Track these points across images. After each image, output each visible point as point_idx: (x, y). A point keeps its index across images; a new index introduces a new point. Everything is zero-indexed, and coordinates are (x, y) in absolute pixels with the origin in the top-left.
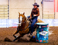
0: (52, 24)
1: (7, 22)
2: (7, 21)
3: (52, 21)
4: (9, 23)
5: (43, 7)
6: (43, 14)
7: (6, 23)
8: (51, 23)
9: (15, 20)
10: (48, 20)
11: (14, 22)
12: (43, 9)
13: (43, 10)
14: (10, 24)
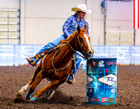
0: (128, 58)
1: (15, 53)
2: (14, 49)
3: (127, 51)
4: (19, 55)
5: (105, 16)
6: (105, 33)
7: (13, 55)
8: (125, 56)
9: (34, 47)
10: (119, 48)
11: (32, 52)
12: (105, 20)
13: (105, 23)
14: (22, 56)
